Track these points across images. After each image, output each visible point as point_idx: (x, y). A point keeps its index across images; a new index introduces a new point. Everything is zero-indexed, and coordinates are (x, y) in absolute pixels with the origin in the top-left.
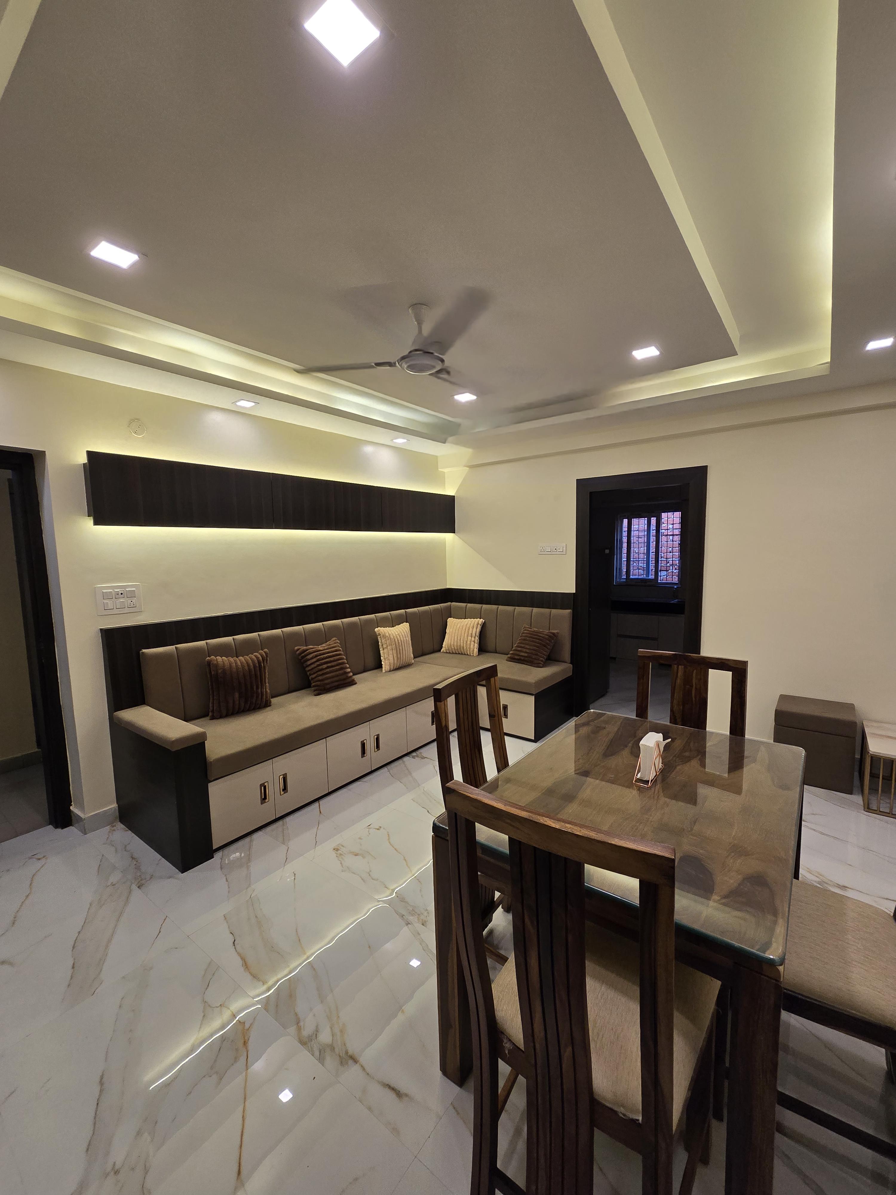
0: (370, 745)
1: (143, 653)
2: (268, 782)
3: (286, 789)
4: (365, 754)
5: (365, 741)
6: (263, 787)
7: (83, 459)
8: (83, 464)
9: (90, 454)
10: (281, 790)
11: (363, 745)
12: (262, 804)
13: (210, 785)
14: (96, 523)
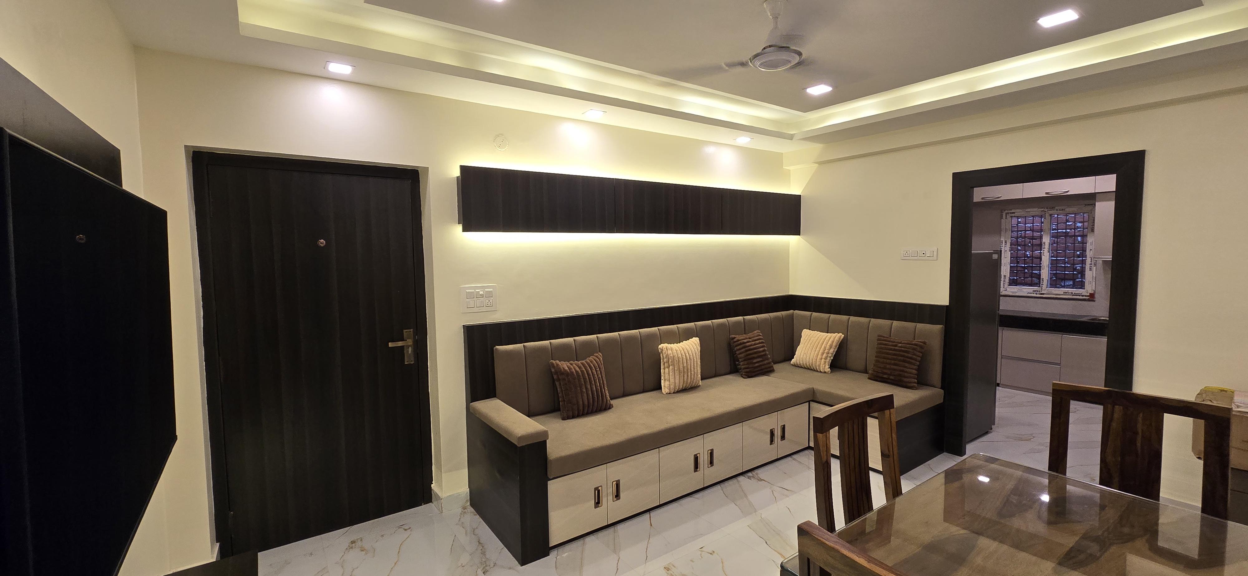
0: (704, 459)
1: (496, 349)
2: (601, 486)
3: (618, 496)
4: (698, 468)
5: (698, 455)
6: (597, 491)
7: (457, 173)
8: (457, 177)
9: (464, 169)
10: (614, 496)
11: (696, 459)
12: (595, 508)
13: (549, 482)
14: (465, 230)
